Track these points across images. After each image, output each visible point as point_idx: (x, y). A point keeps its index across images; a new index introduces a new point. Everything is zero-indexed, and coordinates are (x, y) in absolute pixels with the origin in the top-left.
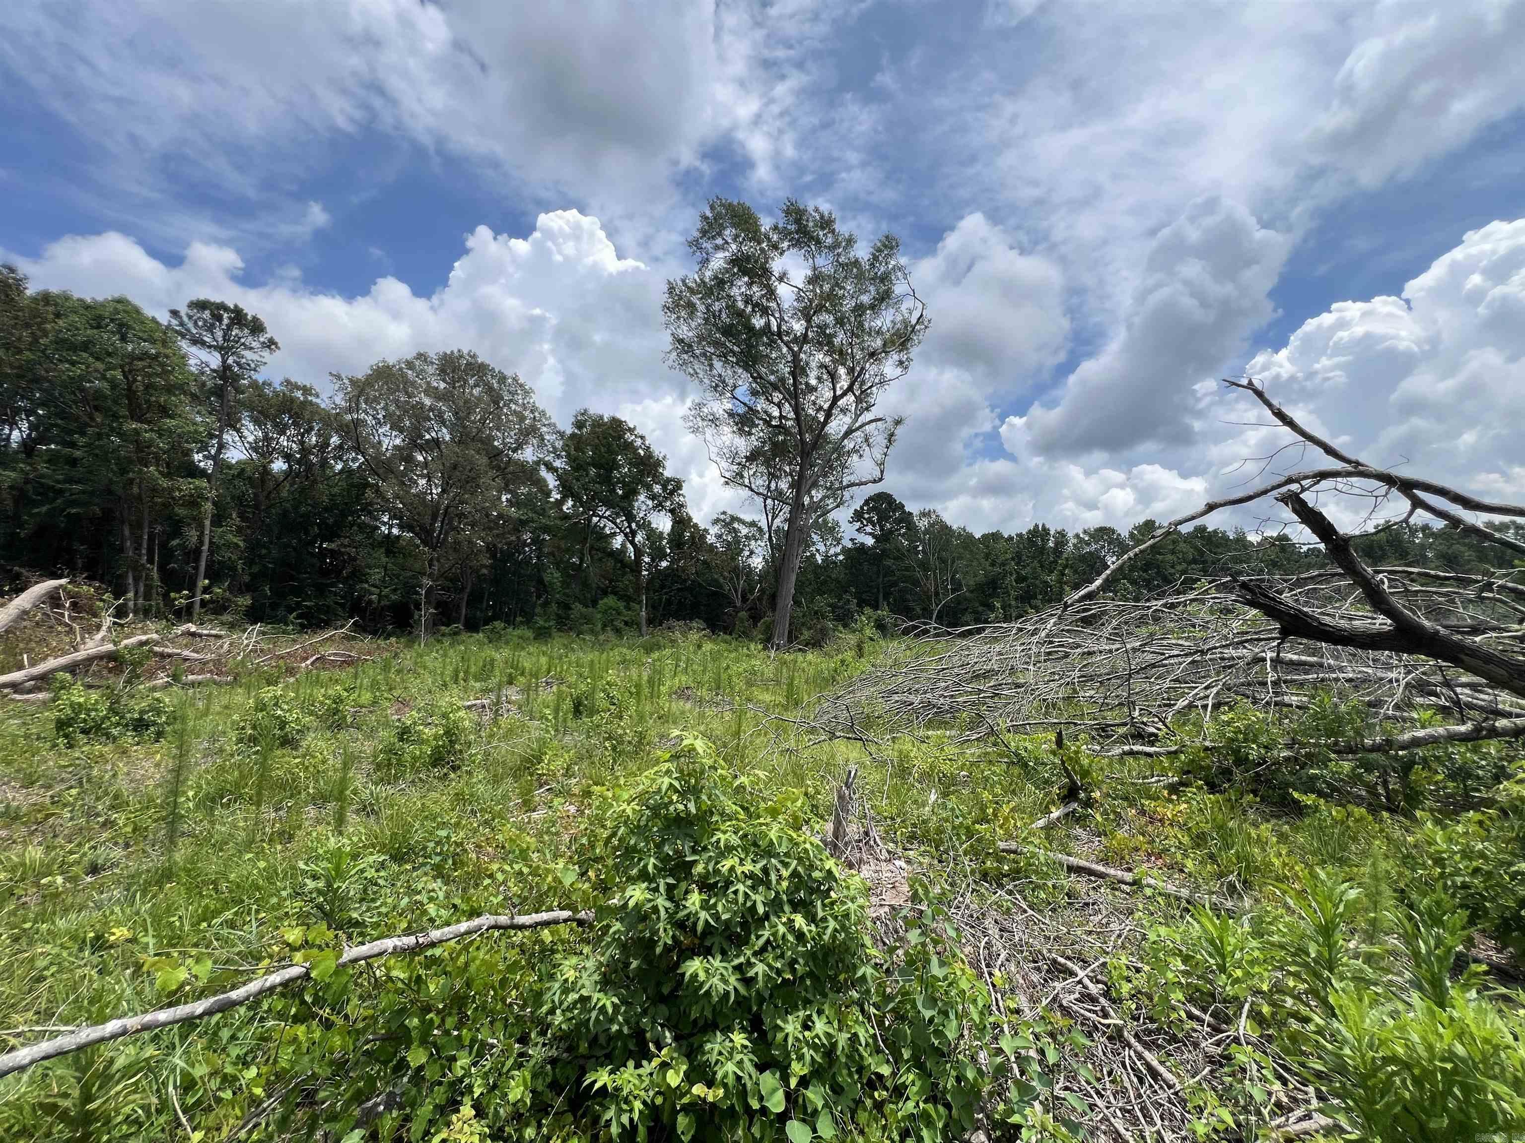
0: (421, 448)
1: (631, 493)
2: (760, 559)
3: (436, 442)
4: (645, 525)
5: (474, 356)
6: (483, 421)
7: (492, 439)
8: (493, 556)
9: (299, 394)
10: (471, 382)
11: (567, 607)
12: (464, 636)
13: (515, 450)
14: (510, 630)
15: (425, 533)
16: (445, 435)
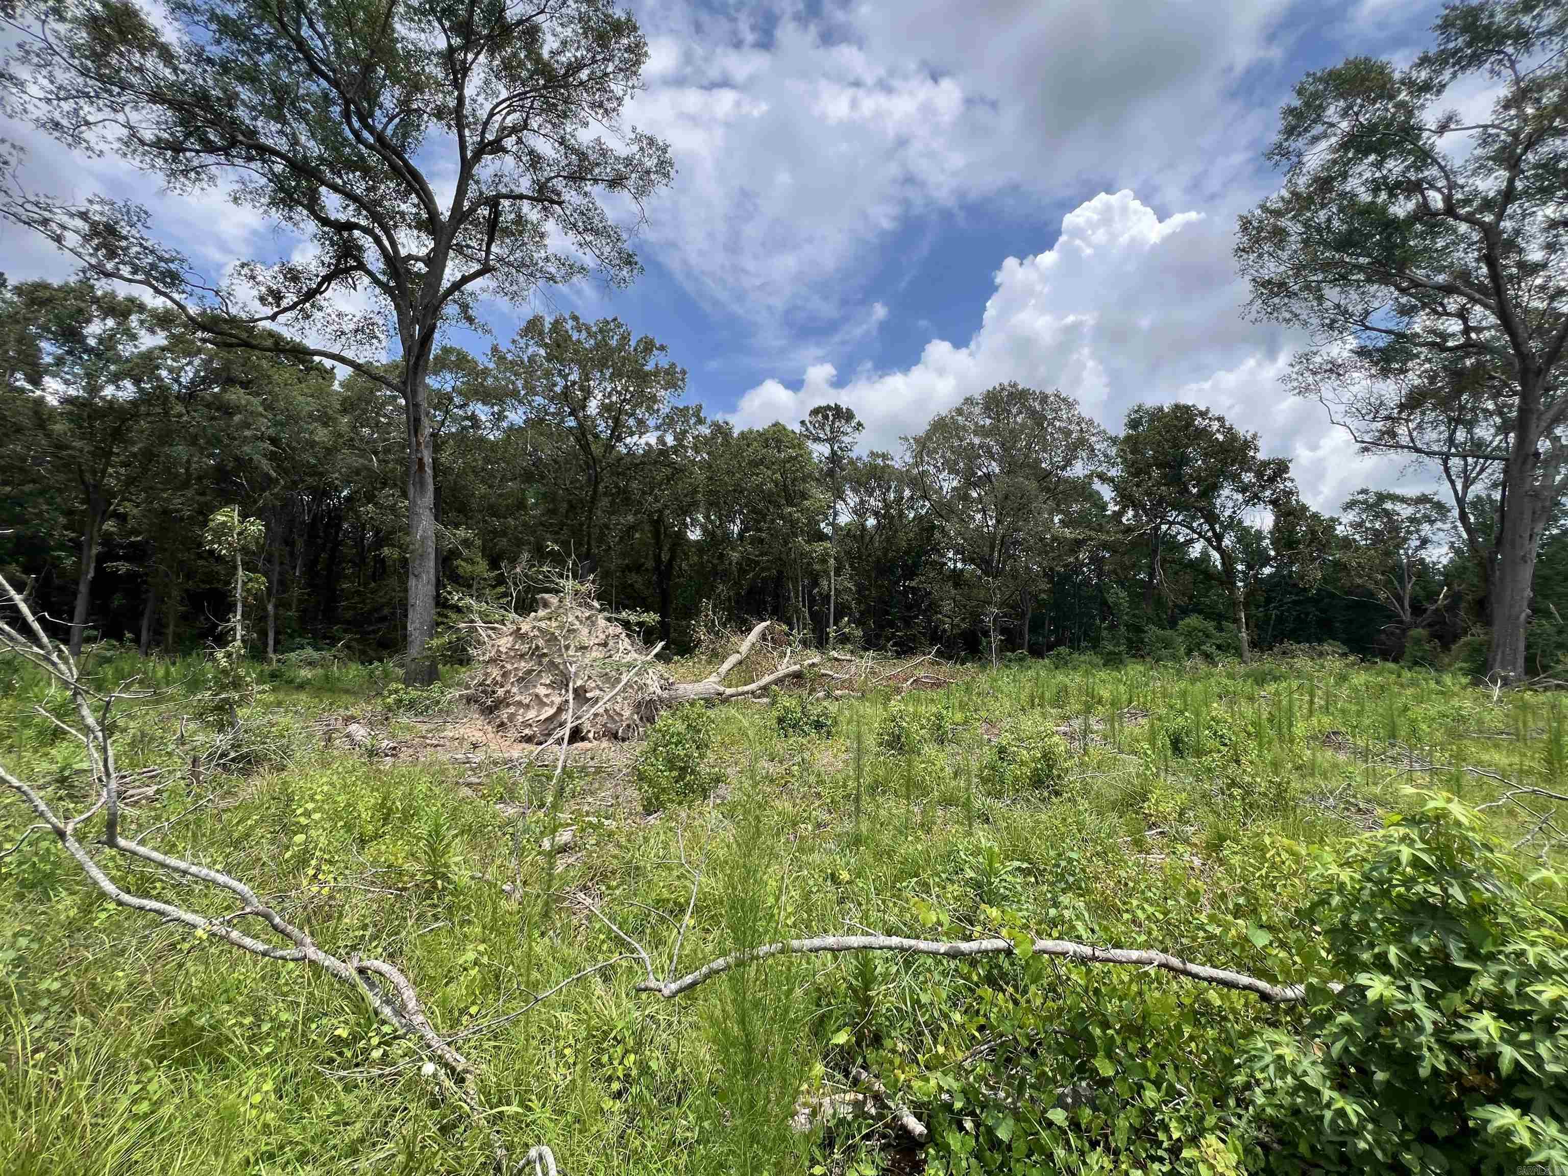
0: (975, 485)
1: (1210, 490)
2: (1445, 549)
3: (988, 476)
4: (1234, 524)
5: (1015, 385)
6: (1029, 447)
7: (1038, 461)
8: (1051, 580)
9: (880, 461)
10: (1014, 411)
11: (1139, 630)
12: (1029, 661)
13: (1063, 468)
14: (1076, 656)
15: (985, 563)
16: (995, 467)
